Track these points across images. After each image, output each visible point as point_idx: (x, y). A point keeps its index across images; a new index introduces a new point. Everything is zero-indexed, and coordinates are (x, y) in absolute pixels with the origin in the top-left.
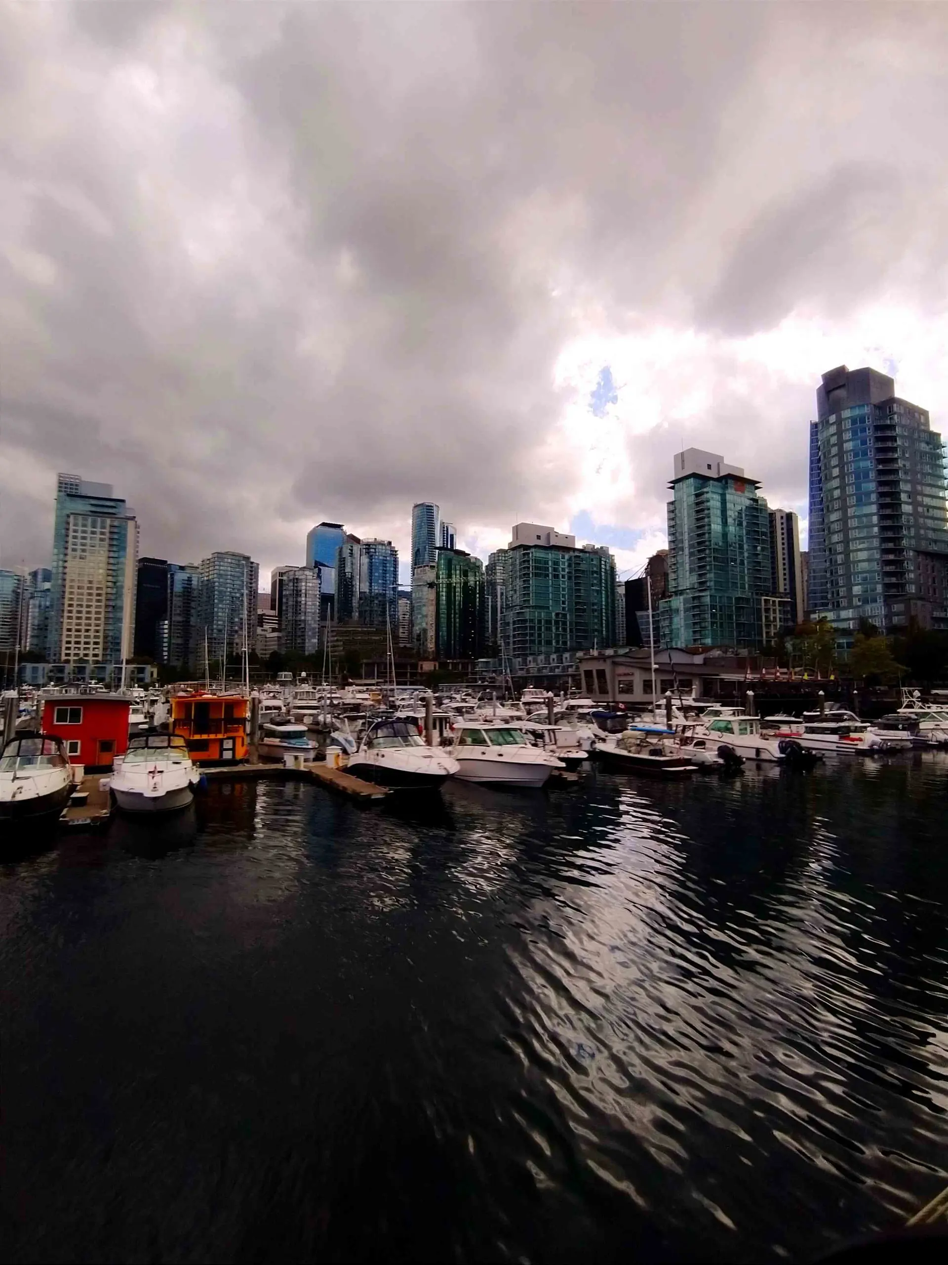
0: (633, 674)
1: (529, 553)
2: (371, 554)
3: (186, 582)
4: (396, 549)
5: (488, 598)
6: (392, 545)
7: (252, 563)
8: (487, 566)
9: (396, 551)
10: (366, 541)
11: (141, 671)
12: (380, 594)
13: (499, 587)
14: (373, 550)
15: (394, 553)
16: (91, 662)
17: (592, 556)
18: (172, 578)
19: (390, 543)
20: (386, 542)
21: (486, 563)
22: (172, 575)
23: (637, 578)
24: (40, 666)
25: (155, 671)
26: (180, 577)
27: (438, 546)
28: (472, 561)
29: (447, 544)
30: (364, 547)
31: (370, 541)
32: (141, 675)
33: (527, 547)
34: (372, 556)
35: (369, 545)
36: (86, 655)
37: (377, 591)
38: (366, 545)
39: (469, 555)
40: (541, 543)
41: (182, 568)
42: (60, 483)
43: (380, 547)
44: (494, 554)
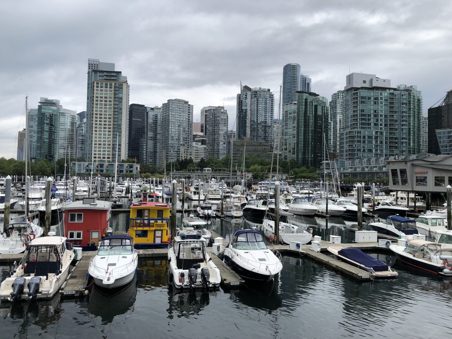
0: (427, 172)
1: (358, 93)
2: (257, 97)
3: (154, 117)
4: (273, 94)
5: (331, 123)
6: (271, 91)
7: (189, 105)
8: (330, 102)
9: (273, 95)
10: (255, 89)
11: (131, 167)
12: (263, 122)
13: (338, 115)
14: (259, 95)
15: (271, 96)
16: (106, 161)
17: (403, 93)
18: (147, 115)
19: (269, 90)
20: (266, 90)
21: (330, 100)
22: (147, 113)
23: (438, 106)
24: (82, 163)
25: (139, 166)
26: (151, 114)
27: (299, 90)
28: (320, 99)
29: (305, 89)
30: (254, 93)
31: (257, 89)
32: (131, 169)
33: (357, 89)
34: (258, 99)
35: (256, 92)
36: (104, 158)
37: (261, 120)
38: (254, 92)
39: (318, 95)
40: (367, 85)
41: (152, 109)
42: (89, 64)
43: (263, 93)
44: (335, 94)
